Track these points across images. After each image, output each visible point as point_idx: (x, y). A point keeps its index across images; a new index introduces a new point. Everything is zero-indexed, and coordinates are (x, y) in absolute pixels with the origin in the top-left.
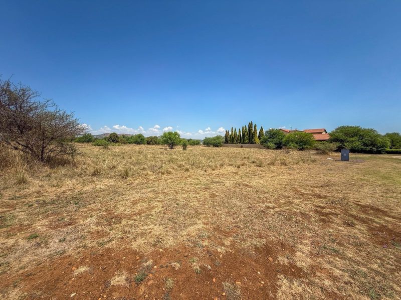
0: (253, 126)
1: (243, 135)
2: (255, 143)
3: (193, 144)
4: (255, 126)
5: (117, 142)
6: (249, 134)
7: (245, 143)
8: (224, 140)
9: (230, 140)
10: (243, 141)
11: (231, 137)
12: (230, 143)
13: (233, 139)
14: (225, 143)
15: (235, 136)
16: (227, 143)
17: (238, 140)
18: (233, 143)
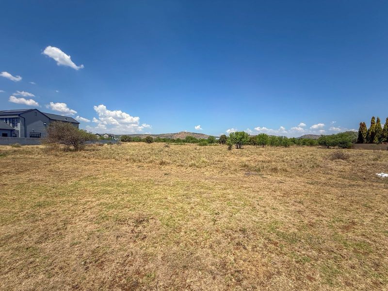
8: (357, 138)
9: (365, 138)
11: (368, 133)
12: (366, 143)
13: (373, 134)
14: (358, 142)
15: (376, 131)
16: (362, 143)
17: (383, 136)
18: (371, 142)
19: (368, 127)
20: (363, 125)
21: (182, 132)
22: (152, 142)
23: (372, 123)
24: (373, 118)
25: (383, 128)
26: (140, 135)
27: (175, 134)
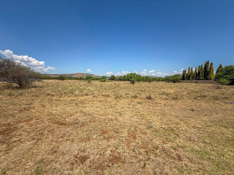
0: (210, 64)
1: (199, 72)
2: (211, 79)
3: (158, 80)
4: (212, 64)
5: (114, 80)
6: (205, 72)
7: (200, 80)
8: (182, 77)
9: (186, 77)
10: (199, 78)
11: (187, 75)
12: (186, 80)
13: (189, 76)
14: (182, 80)
15: (191, 74)
16: (184, 80)
17: (194, 77)
18: (189, 79)
19: (187, 72)
20: (185, 71)
21: (78, 73)
22: (64, 80)
23: (189, 70)
24: (189, 68)
25: (194, 72)
26: (46, 74)
27: (73, 74)
